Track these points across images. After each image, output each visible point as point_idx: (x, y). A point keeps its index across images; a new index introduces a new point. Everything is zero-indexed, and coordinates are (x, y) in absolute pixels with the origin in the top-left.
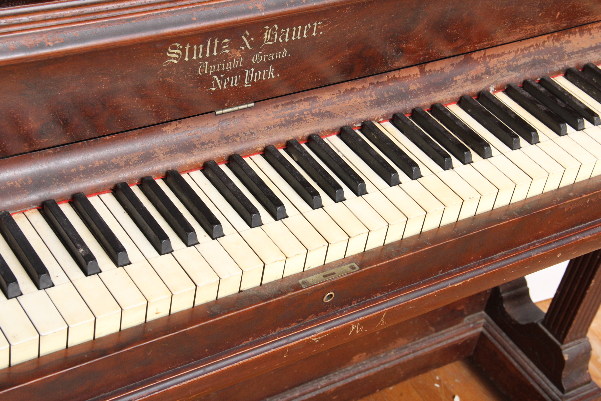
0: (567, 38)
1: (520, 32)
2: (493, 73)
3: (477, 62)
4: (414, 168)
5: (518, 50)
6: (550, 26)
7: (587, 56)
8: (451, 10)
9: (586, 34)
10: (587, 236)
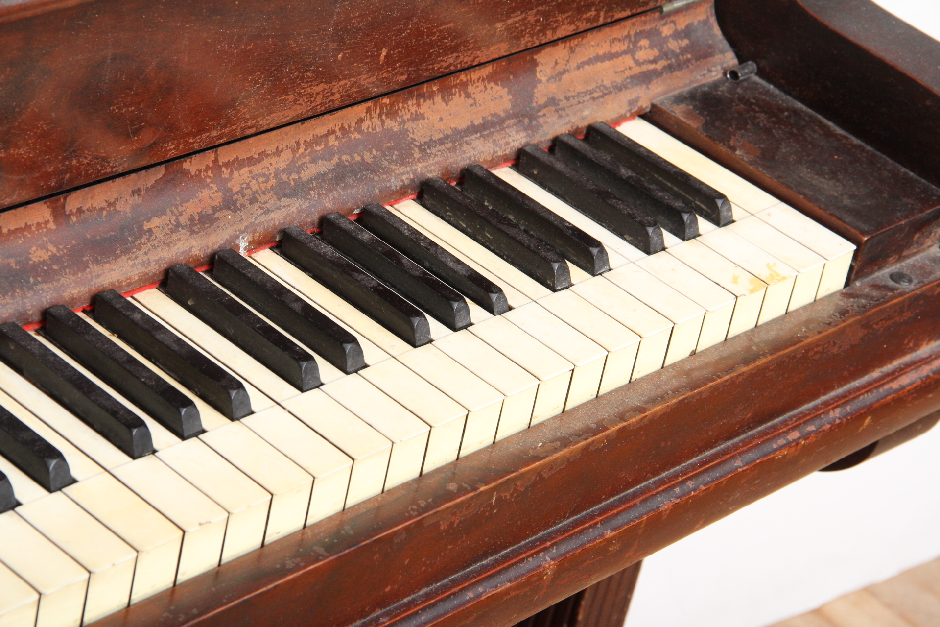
0: (413, 109)
1: (296, 101)
2: (243, 206)
3: (198, 179)
4: (53, 463)
5: (298, 144)
6: (369, 81)
7: (465, 147)
8: (114, 59)
9: (457, 94)
10: (503, 584)
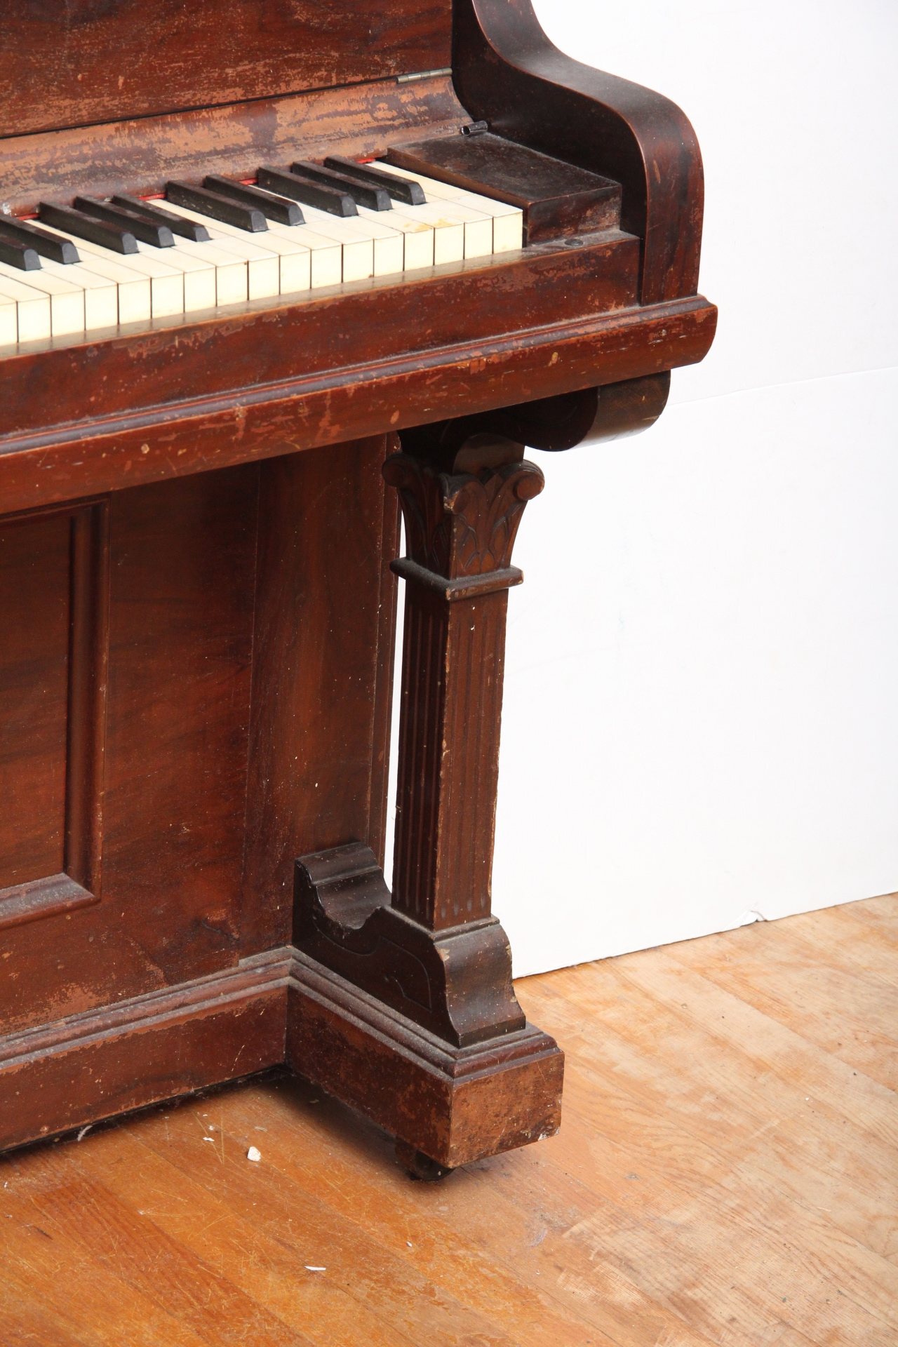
0: (160, 134)
1: (46, 111)
5: (55, 147)
6: (111, 104)
7: (206, 163)
9: (201, 128)
